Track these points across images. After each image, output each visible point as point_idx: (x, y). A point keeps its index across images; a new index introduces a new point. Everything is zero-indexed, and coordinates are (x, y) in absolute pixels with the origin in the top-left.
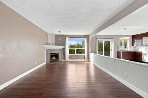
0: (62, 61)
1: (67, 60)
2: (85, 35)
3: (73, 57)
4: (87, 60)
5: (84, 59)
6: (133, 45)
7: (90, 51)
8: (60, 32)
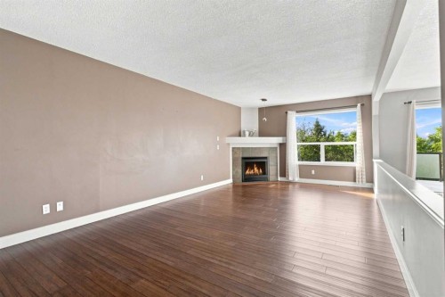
0: (277, 181)
3: (313, 172)
4: (365, 185)
5: (354, 180)
7: (374, 151)
8: (264, 99)
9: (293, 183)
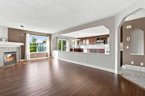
0: (20, 62)
1: (28, 59)
2: (48, 34)
3: (35, 56)
4: (50, 57)
5: (47, 56)
6: (78, 45)
7: (52, 48)
8: (22, 26)
9: (28, 61)
